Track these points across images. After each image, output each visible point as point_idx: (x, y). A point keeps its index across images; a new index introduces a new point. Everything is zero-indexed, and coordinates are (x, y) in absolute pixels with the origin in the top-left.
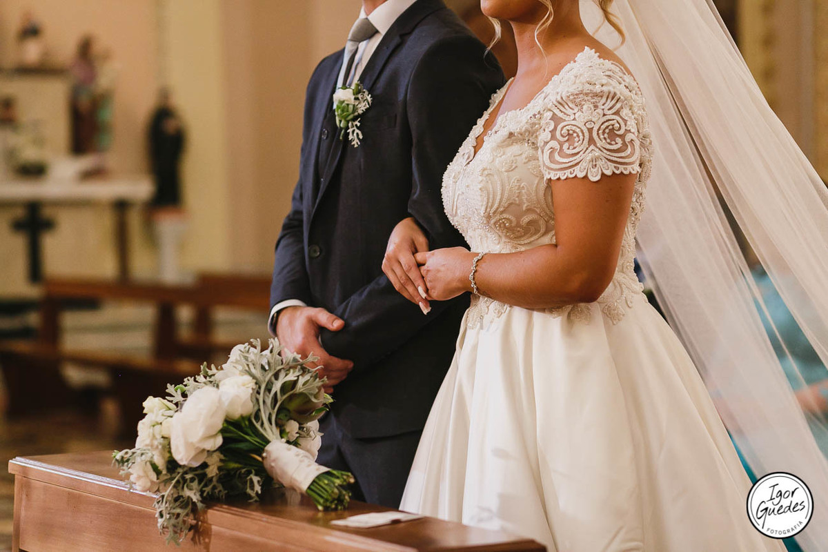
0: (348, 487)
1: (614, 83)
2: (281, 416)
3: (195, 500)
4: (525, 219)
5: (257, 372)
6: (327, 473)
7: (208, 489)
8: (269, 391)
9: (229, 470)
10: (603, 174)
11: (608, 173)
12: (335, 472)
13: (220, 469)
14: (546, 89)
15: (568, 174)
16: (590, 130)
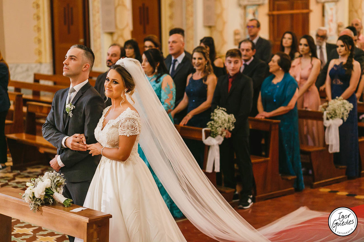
0: (71, 202)
1: (134, 115)
2: (56, 187)
3: (39, 204)
4: (116, 143)
5: (51, 178)
6: (67, 199)
7: (41, 202)
8: (54, 182)
9: (45, 198)
10: (130, 135)
11: (131, 135)
12: (68, 199)
13: (44, 198)
14: (120, 116)
15: (123, 134)
16: (128, 126)
